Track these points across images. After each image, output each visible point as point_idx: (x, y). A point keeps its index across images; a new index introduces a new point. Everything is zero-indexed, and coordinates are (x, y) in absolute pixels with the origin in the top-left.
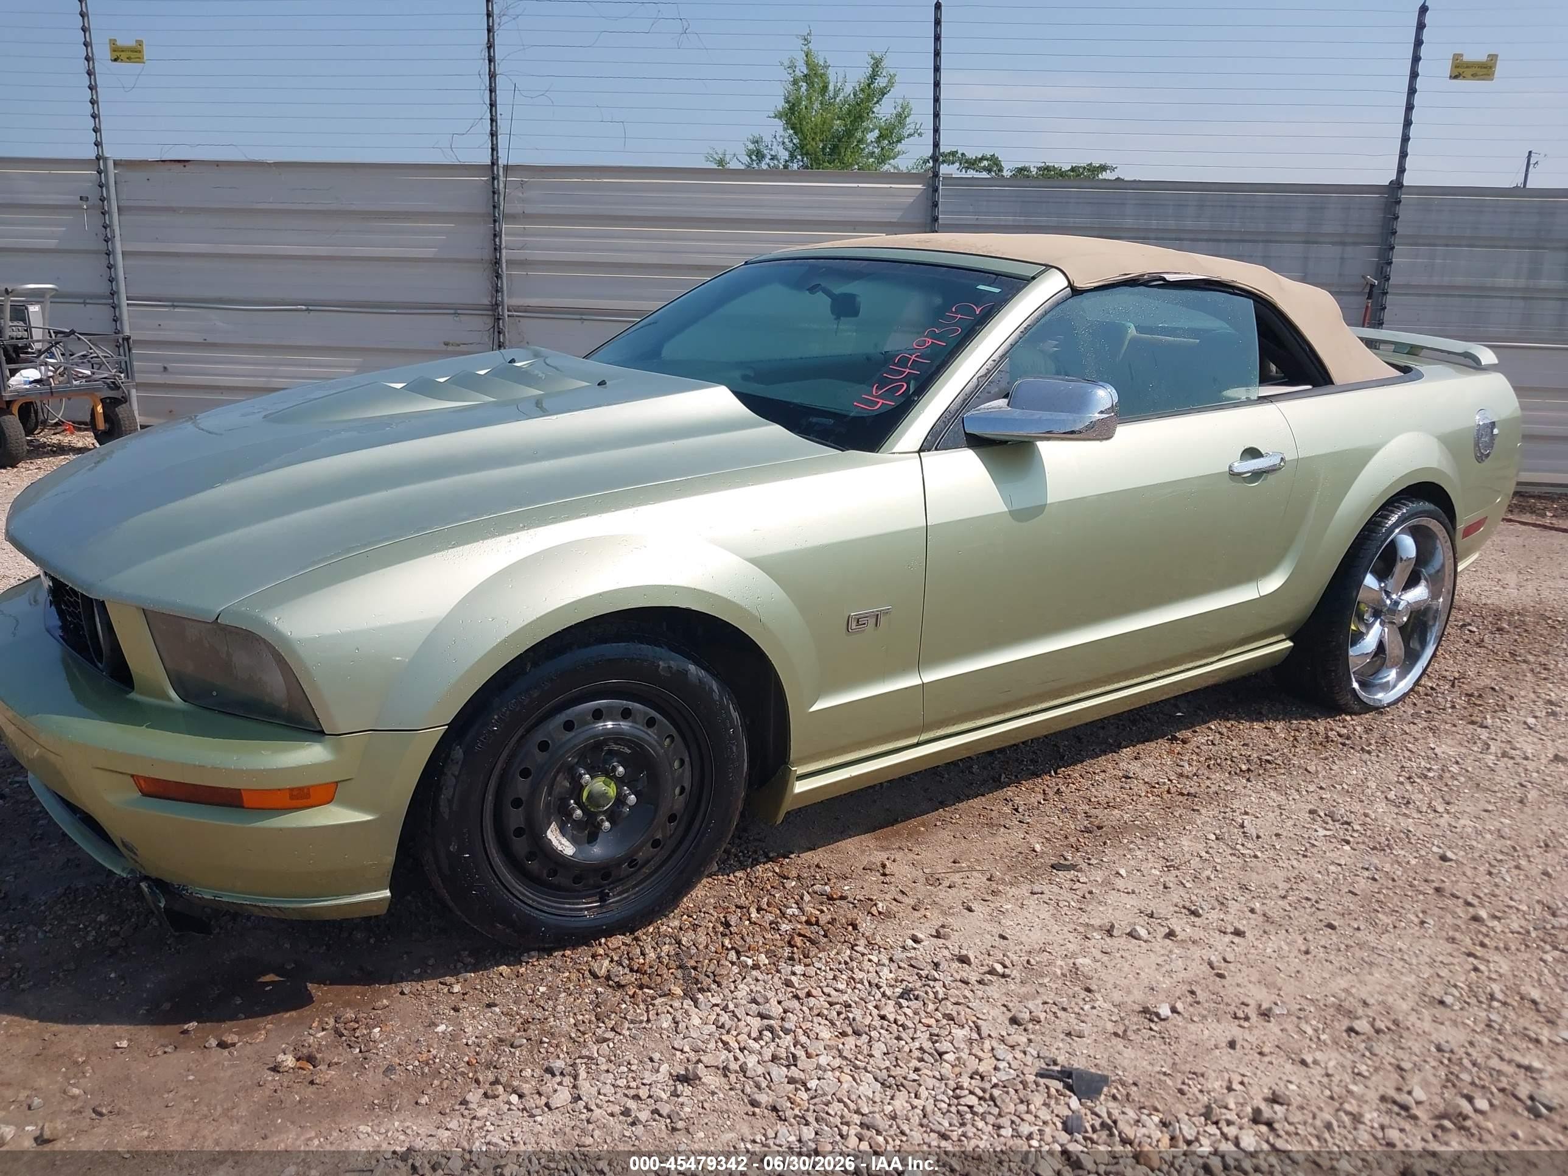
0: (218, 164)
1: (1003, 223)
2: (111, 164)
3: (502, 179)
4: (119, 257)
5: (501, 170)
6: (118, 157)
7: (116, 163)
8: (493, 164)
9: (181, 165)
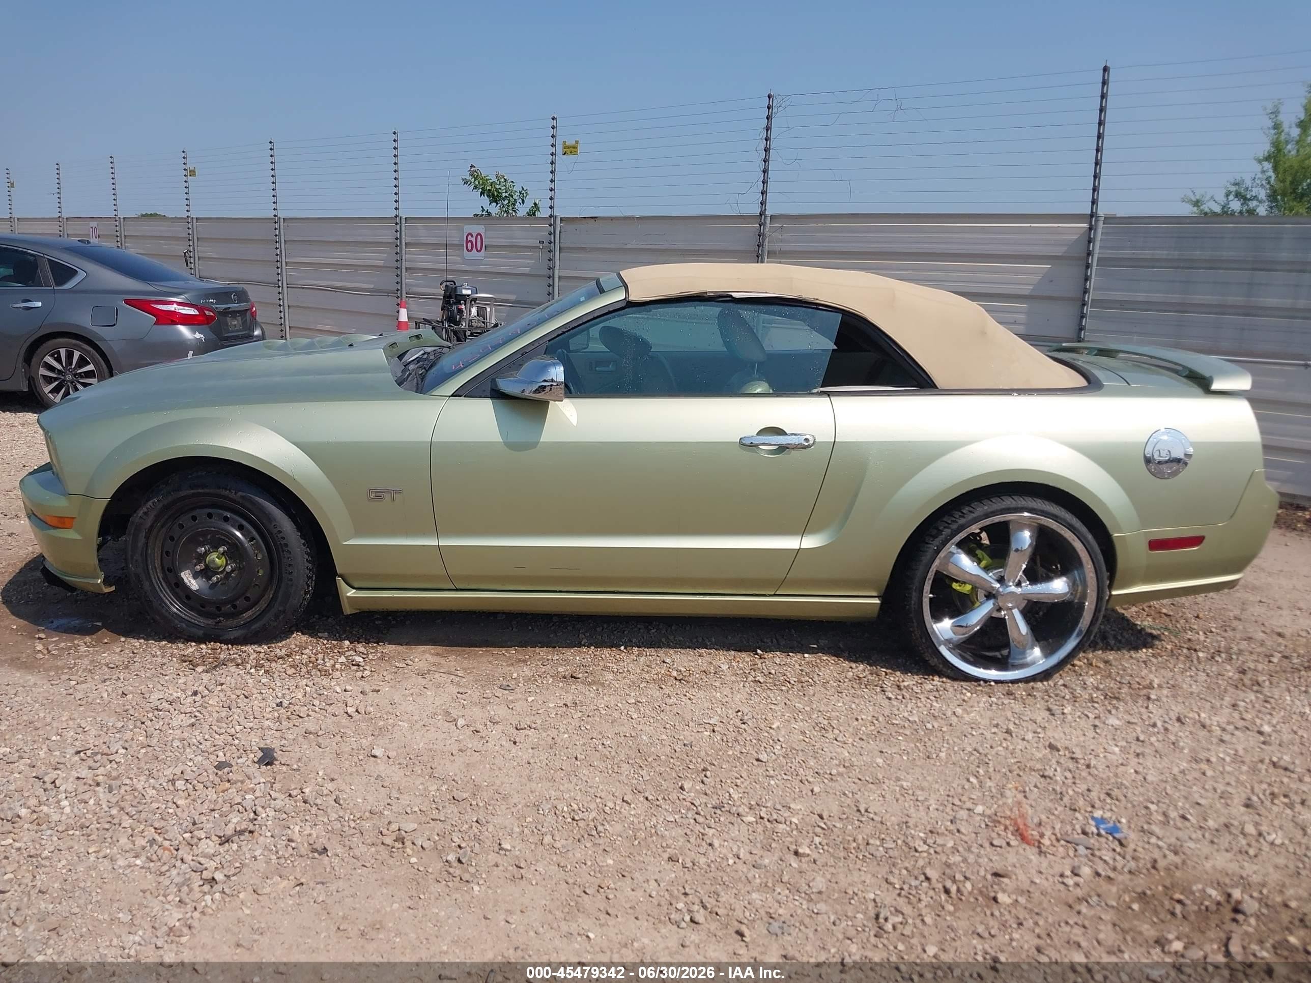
0: (612, 219)
1: (1158, 257)
2: (558, 220)
3: (768, 225)
4: (557, 280)
5: (769, 219)
6: (563, 216)
7: (562, 219)
8: (761, 214)
9: (593, 220)
